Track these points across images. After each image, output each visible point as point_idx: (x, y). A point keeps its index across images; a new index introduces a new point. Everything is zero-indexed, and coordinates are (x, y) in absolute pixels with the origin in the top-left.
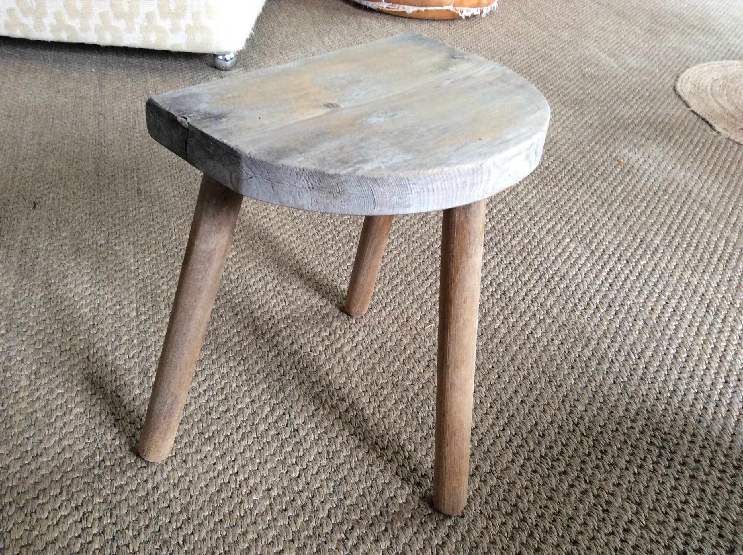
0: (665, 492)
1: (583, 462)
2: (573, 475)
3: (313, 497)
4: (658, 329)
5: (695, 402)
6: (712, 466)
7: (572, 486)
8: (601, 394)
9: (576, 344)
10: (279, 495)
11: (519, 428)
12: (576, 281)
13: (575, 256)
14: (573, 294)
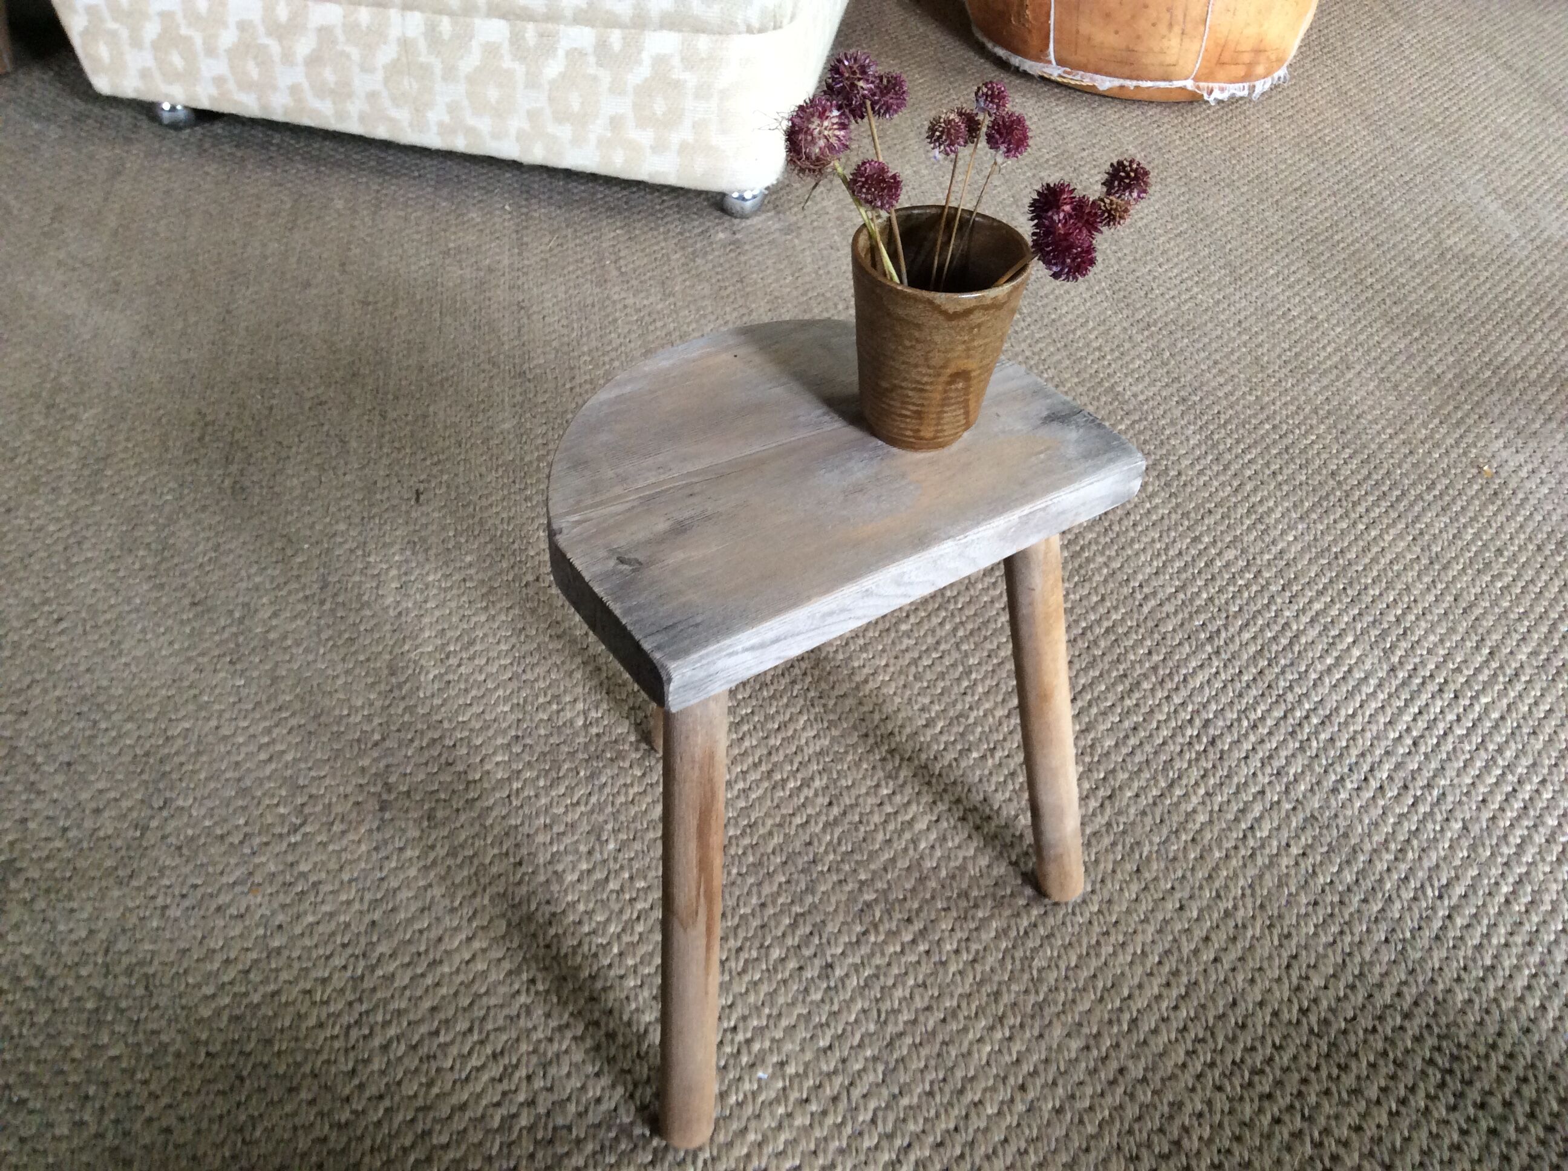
0: (1437, 1154)
1: (1305, 1081)
2: (1283, 1101)
3: (851, 1084)
4: (1487, 843)
5: (1527, 993)
6: (1532, 1116)
7: (1277, 1121)
8: (1357, 959)
9: (1329, 858)
10: (797, 1075)
11: (1203, 1006)
12: (1352, 729)
13: (1358, 675)
14: (1341, 755)
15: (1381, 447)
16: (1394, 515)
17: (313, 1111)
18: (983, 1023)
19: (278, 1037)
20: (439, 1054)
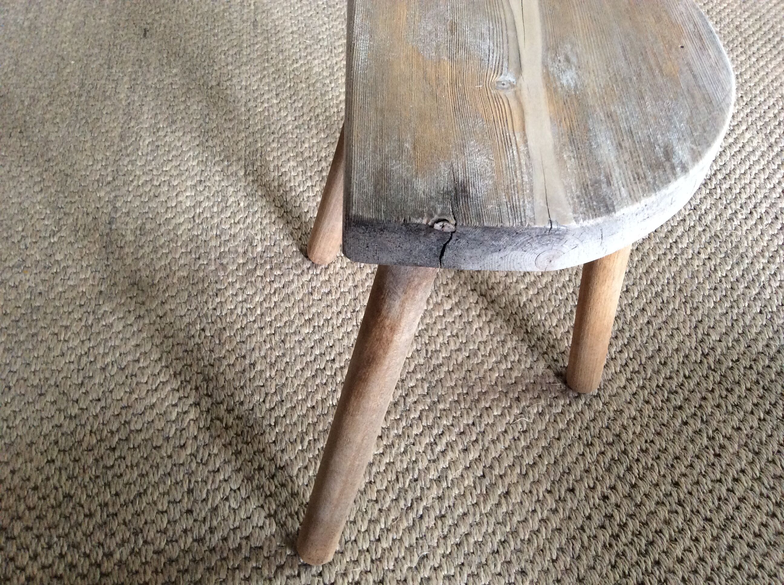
1: (704, 399)
2: (689, 410)
3: (407, 395)
8: (741, 323)
9: (725, 260)
11: (638, 351)
12: (743, 182)
13: (749, 149)
14: (736, 198)
15: (768, 11)
16: (775, 52)
17: (54, 408)
18: (494, 359)
19: (35, 361)
20: (139, 373)
